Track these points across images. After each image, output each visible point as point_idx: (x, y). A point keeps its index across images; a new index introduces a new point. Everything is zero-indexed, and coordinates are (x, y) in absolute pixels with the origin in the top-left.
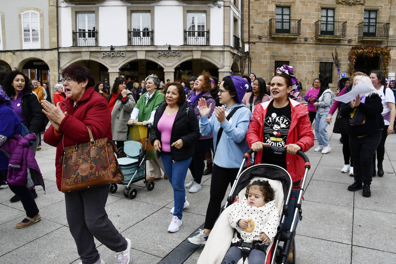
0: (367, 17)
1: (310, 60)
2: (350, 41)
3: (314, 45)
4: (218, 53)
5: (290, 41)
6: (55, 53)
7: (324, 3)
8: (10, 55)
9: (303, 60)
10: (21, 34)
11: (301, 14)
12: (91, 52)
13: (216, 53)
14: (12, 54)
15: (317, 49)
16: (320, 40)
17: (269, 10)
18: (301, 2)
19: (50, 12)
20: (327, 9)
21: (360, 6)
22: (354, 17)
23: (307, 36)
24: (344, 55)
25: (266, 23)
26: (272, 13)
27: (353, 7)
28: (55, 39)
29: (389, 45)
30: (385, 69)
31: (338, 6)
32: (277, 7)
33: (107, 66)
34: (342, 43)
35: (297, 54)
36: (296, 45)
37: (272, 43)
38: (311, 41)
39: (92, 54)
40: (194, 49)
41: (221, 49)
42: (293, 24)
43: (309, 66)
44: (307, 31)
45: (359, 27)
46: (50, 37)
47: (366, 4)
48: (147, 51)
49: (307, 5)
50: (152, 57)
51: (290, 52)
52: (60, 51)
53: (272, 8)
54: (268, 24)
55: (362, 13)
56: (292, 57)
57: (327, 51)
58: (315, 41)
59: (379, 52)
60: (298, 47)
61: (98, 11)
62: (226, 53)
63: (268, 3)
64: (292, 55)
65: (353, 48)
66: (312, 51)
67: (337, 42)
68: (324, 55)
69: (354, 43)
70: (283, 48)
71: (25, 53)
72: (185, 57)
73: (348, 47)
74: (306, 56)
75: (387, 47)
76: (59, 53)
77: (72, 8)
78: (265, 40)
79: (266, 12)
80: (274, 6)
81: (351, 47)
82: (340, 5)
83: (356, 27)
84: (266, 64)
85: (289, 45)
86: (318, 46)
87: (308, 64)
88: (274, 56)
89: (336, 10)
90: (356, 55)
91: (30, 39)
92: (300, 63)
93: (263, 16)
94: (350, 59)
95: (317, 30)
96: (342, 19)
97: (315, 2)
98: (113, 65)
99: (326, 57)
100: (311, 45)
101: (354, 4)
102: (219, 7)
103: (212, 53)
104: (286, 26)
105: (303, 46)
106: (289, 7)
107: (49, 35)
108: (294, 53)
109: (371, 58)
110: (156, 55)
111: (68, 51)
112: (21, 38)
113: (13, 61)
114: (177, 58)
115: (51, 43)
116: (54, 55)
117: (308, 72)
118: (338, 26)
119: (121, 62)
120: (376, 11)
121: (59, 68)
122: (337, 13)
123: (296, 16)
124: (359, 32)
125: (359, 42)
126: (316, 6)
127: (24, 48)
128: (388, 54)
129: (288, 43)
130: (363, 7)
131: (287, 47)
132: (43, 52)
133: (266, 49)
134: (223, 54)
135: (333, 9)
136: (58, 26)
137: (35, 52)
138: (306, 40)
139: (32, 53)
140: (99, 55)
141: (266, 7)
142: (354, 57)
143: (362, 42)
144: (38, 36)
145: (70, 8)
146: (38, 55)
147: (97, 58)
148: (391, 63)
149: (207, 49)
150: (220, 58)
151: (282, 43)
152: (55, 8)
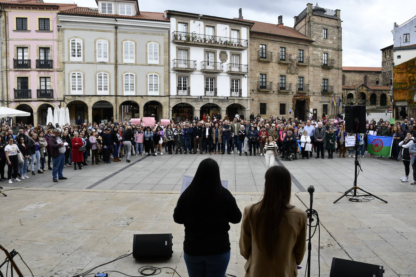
0: (299, 80)
1: (275, 102)
2: (293, 93)
3: (277, 95)
4: (245, 100)
5: (266, 93)
6: (168, 98)
7: (281, 73)
8: (139, 99)
9: (272, 103)
10: (147, 86)
11: (271, 79)
12: (187, 98)
13: (244, 101)
14: (141, 97)
15: (279, 97)
16: (280, 92)
17: (257, 76)
18: (271, 72)
19: (165, 75)
20: (282, 76)
21: (296, 75)
22: (294, 80)
23: (274, 90)
24: (291, 100)
25: (255, 83)
26: (258, 77)
27: (294, 75)
28: (167, 91)
29: (309, 95)
30: (309, 107)
31: (287, 74)
32: (260, 74)
33: (194, 107)
34: (289, 94)
35: (270, 99)
36: (269, 94)
37: (259, 93)
38: (276, 93)
39: (187, 100)
40: (236, 98)
41: (247, 99)
42: (268, 83)
43: (275, 106)
44: (275, 88)
45: (297, 86)
46: (165, 90)
47: (299, 74)
48: (214, 99)
49: (274, 74)
50: (216, 102)
51: (266, 98)
52: (170, 97)
53: (258, 75)
54: (257, 84)
55: (297, 79)
56: (268, 101)
57: (283, 98)
58: (278, 93)
59: (306, 98)
60: (270, 96)
61: (190, 76)
62: (248, 100)
63: (257, 72)
64: (267, 100)
65: (294, 96)
66: (276, 98)
67: (287, 93)
68: (282, 100)
69: (294, 94)
70: (264, 97)
71: (149, 97)
72: (231, 102)
73: (292, 95)
74: (273, 101)
75: (308, 95)
76: (170, 98)
77: (177, 74)
78: (256, 92)
79: (256, 77)
80: (259, 74)
81: (293, 96)
82: (288, 74)
83: (295, 86)
84: (256, 105)
85: (266, 95)
86: (279, 95)
87: (275, 104)
88: (259, 101)
89: (286, 76)
90: (296, 100)
91: (153, 89)
92: (271, 104)
93: (254, 79)
94: (293, 102)
95: (278, 87)
96: (289, 81)
97: (277, 72)
98: (197, 106)
99: (282, 101)
100: (276, 95)
101: (294, 74)
102: (245, 77)
103: (243, 100)
104: (264, 85)
105: (272, 95)
106: (266, 75)
107: (164, 88)
108: (268, 99)
109: (302, 101)
110: (217, 101)
111: (175, 97)
112: (147, 89)
113: (141, 102)
114: (227, 103)
115: (165, 92)
116: (167, 99)
117: (275, 109)
118: (287, 85)
119: (201, 104)
120: (303, 77)
121: (169, 107)
122: (287, 78)
123: (269, 80)
124: (297, 88)
125: (297, 93)
126: (278, 75)
127: (148, 95)
128: (309, 99)
129: (266, 94)
130: (298, 76)
131: (265, 95)
132: (161, 97)
133: (256, 97)
134: (247, 101)
135: (285, 76)
136: (169, 83)
137: (156, 97)
138: (274, 92)
139: (154, 97)
140: (190, 100)
141: (256, 74)
142: (295, 101)
143: (298, 93)
144: (158, 88)
145: (176, 74)
146: (157, 99)
147: (189, 102)
148: (310, 104)
149: (241, 98)
150: (246, 103)
151: (263, 94)
152: (168, 73)
